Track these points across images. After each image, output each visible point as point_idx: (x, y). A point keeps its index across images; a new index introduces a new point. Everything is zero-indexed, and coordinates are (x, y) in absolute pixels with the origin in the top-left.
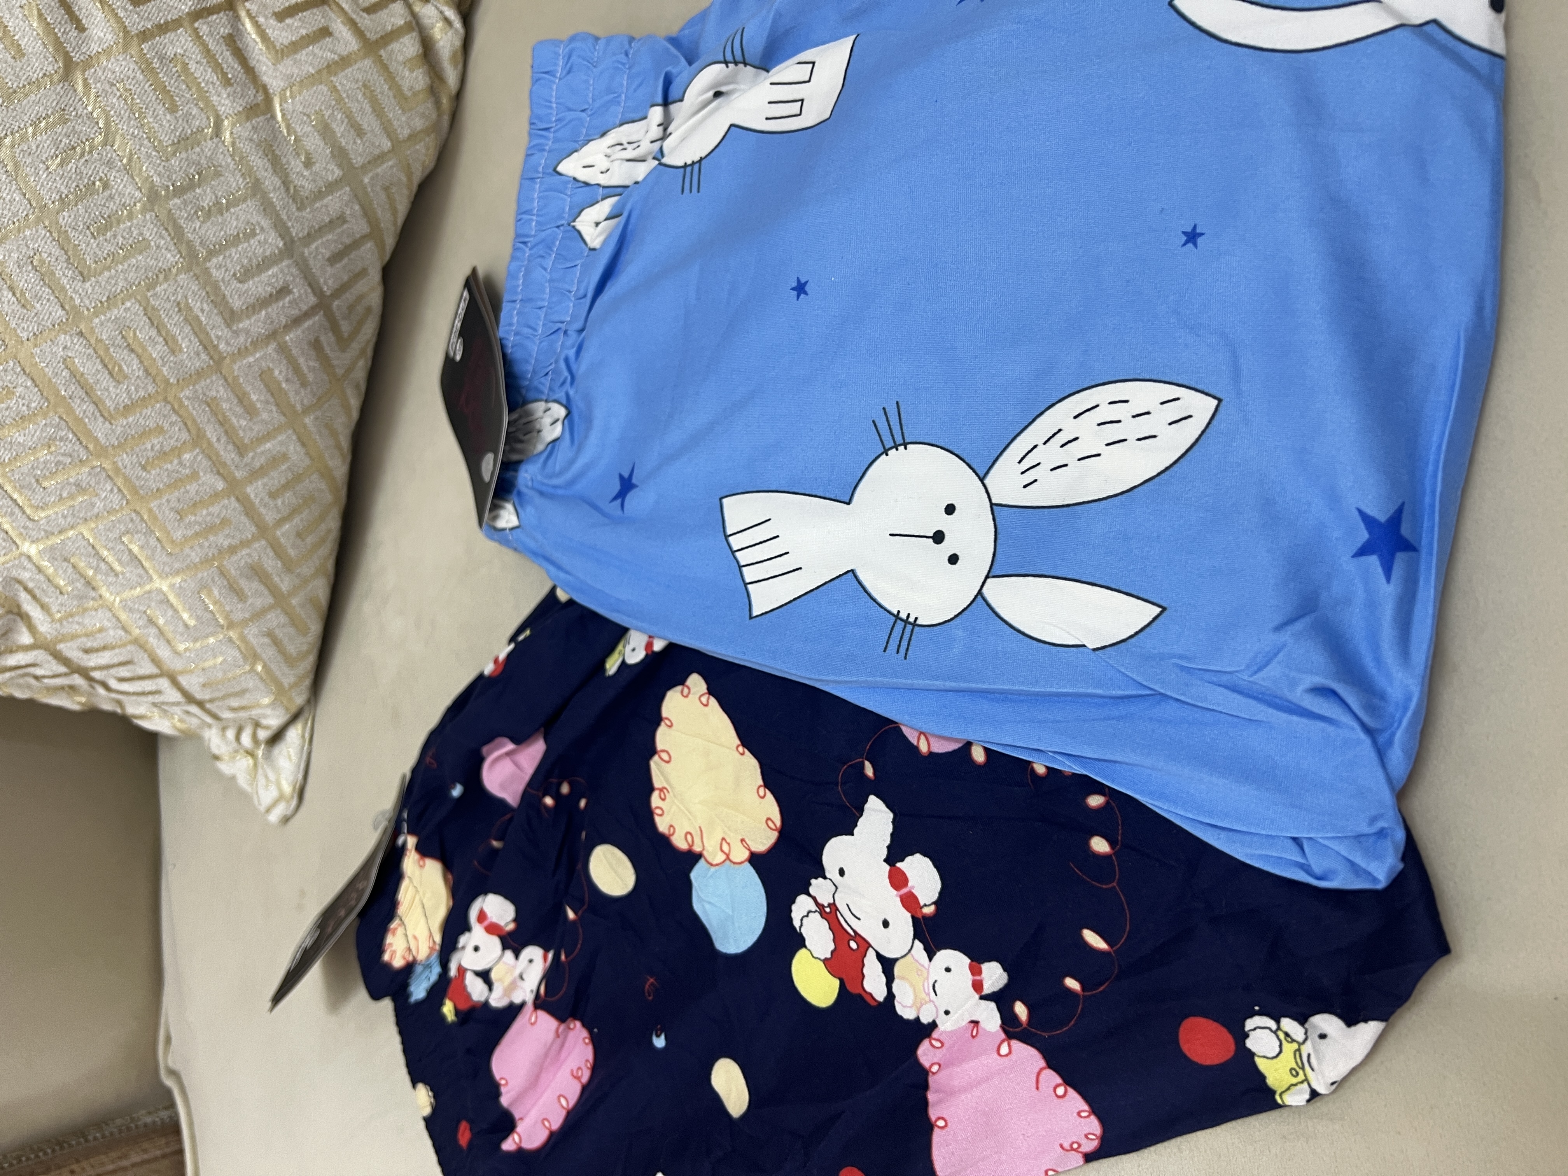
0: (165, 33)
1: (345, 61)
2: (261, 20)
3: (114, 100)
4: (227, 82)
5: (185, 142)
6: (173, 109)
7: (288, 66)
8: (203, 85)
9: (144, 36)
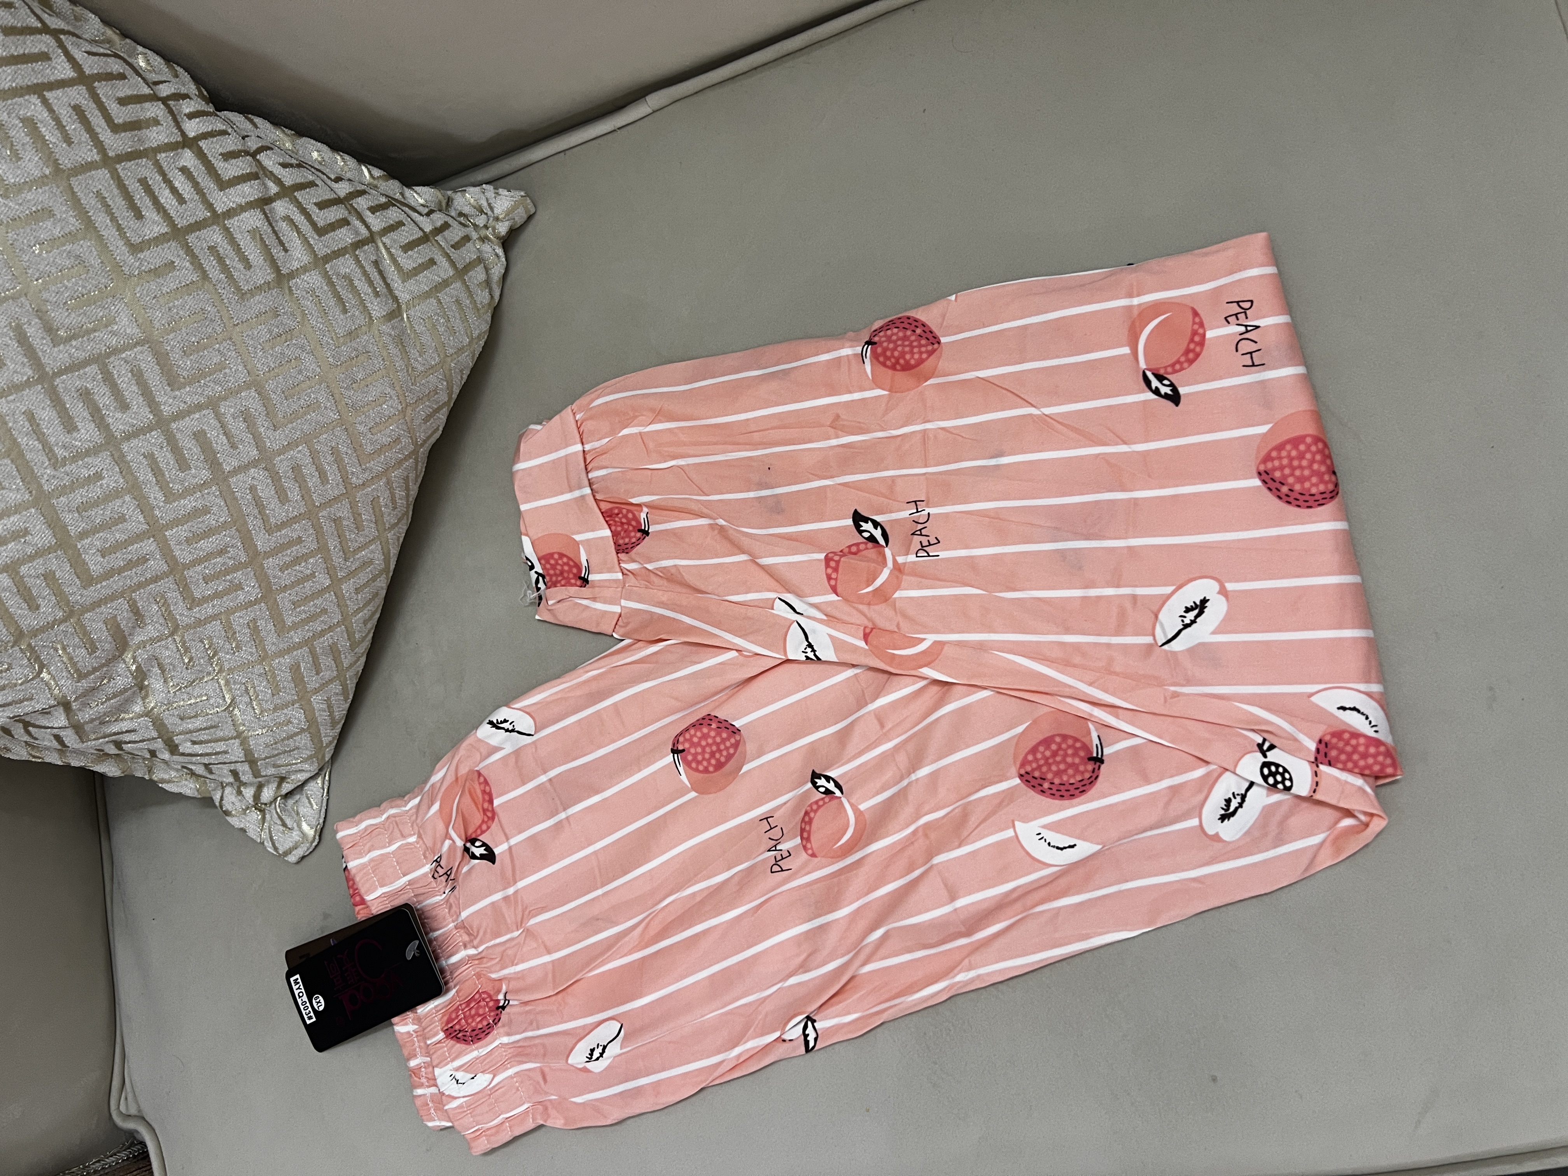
0: (338, 258)
1: (446, 283)
2: (393, 251)
3: (309, 303)
4: (377, 294)
5: (352, 335)
6: (345, 311)
7: (411, 284)
8: (362, 295)
9: (327, 259)
